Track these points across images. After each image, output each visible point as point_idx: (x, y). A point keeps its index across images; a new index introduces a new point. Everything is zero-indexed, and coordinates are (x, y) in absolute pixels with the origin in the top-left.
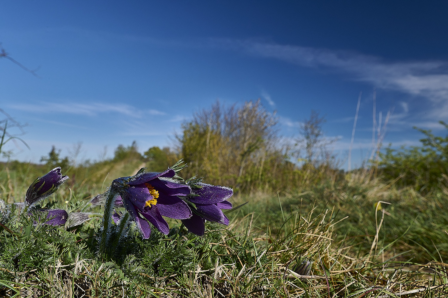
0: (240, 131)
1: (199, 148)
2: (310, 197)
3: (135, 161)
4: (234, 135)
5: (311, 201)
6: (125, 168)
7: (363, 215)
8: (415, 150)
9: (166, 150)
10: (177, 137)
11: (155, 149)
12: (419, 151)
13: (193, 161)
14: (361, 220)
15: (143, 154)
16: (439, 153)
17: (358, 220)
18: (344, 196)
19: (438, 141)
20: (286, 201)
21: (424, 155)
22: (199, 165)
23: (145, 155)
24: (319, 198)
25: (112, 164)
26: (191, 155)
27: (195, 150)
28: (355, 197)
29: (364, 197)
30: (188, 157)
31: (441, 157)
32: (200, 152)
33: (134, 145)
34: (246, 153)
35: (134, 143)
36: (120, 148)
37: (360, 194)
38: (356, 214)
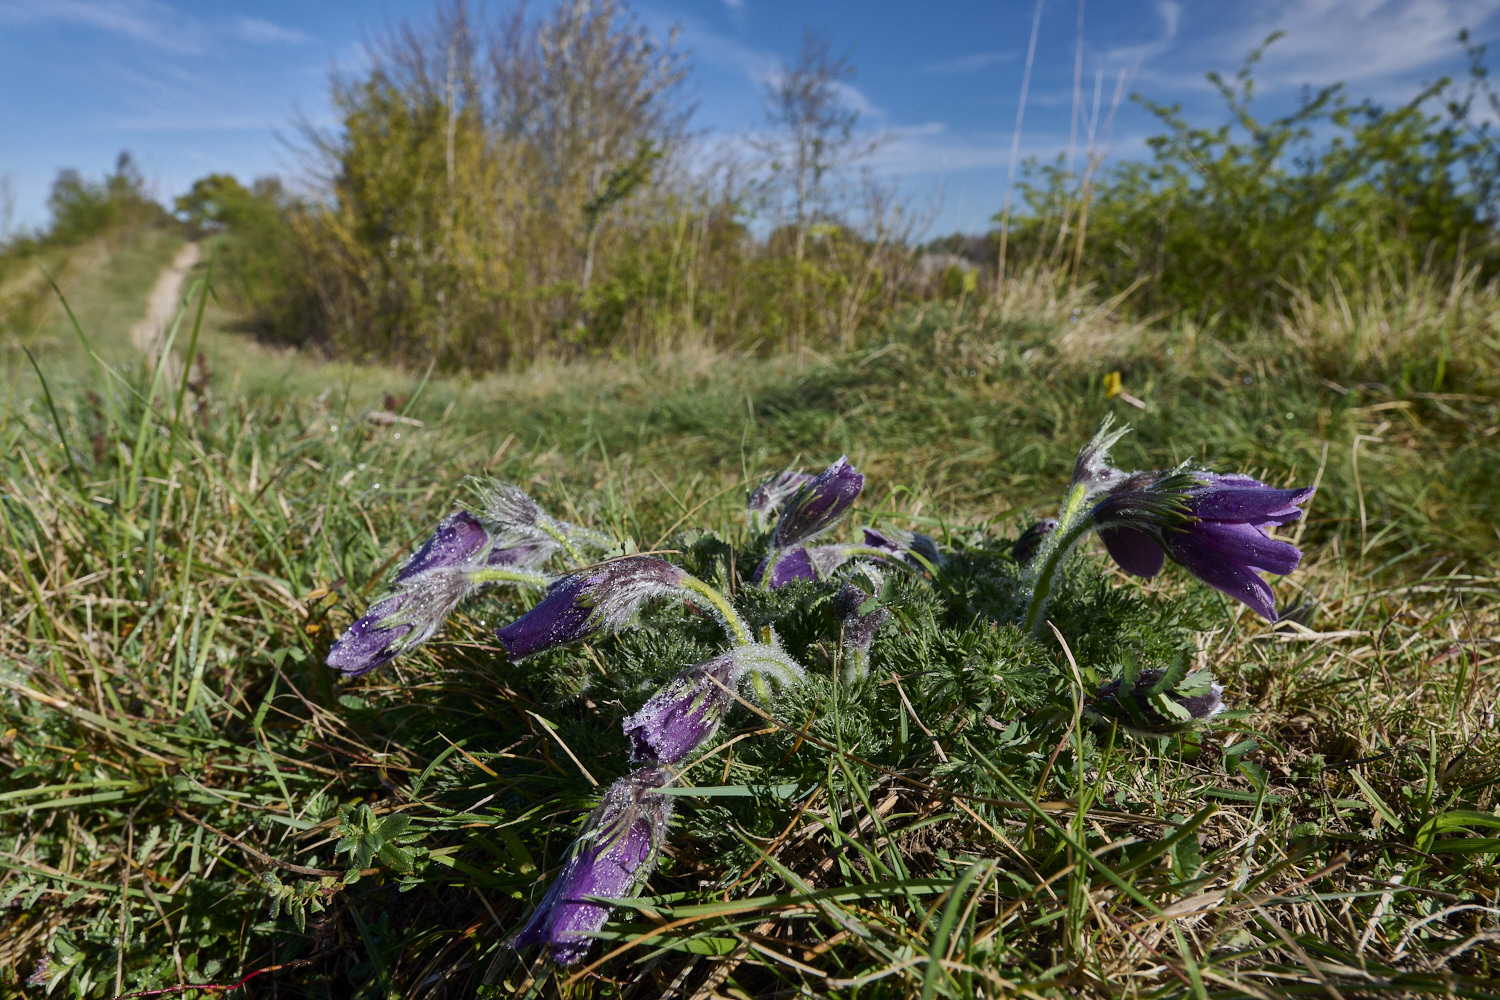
0: (554, 116)
1: (420, 186)
2: (894, 360)
3: (152, 237)
4: (532, 127)
5: (899, 374)
6: (116, 265)
7: (1064, 408)
8: (1129, 174)
9: (272, 186)
10: (315, 138)
11: (216, 182)
12: (1143, 176)
13: (402, 233)
14: (1059, 425)
15: (169, 206)
16: (1197, 182)
17: (1052, 424)
18: (996, 353)
19: (1197, 142)
20: (814, 377)
21: (1156, 189)
22: (429, 248)
23: (180, 209)
24: (921, 363)
25: (60, 253)
26: (391, 211)
27: (404, 191)
28: (1028, 354)
29: (1051, 352)
30: (378, 217)
31: (1200, 195)
32: (426, 199)
33: (127, 171)
34: (601, 201)
35: (124, 160)
36: (67, 182)
37: (1037, 344)
38: (1043, 410)
